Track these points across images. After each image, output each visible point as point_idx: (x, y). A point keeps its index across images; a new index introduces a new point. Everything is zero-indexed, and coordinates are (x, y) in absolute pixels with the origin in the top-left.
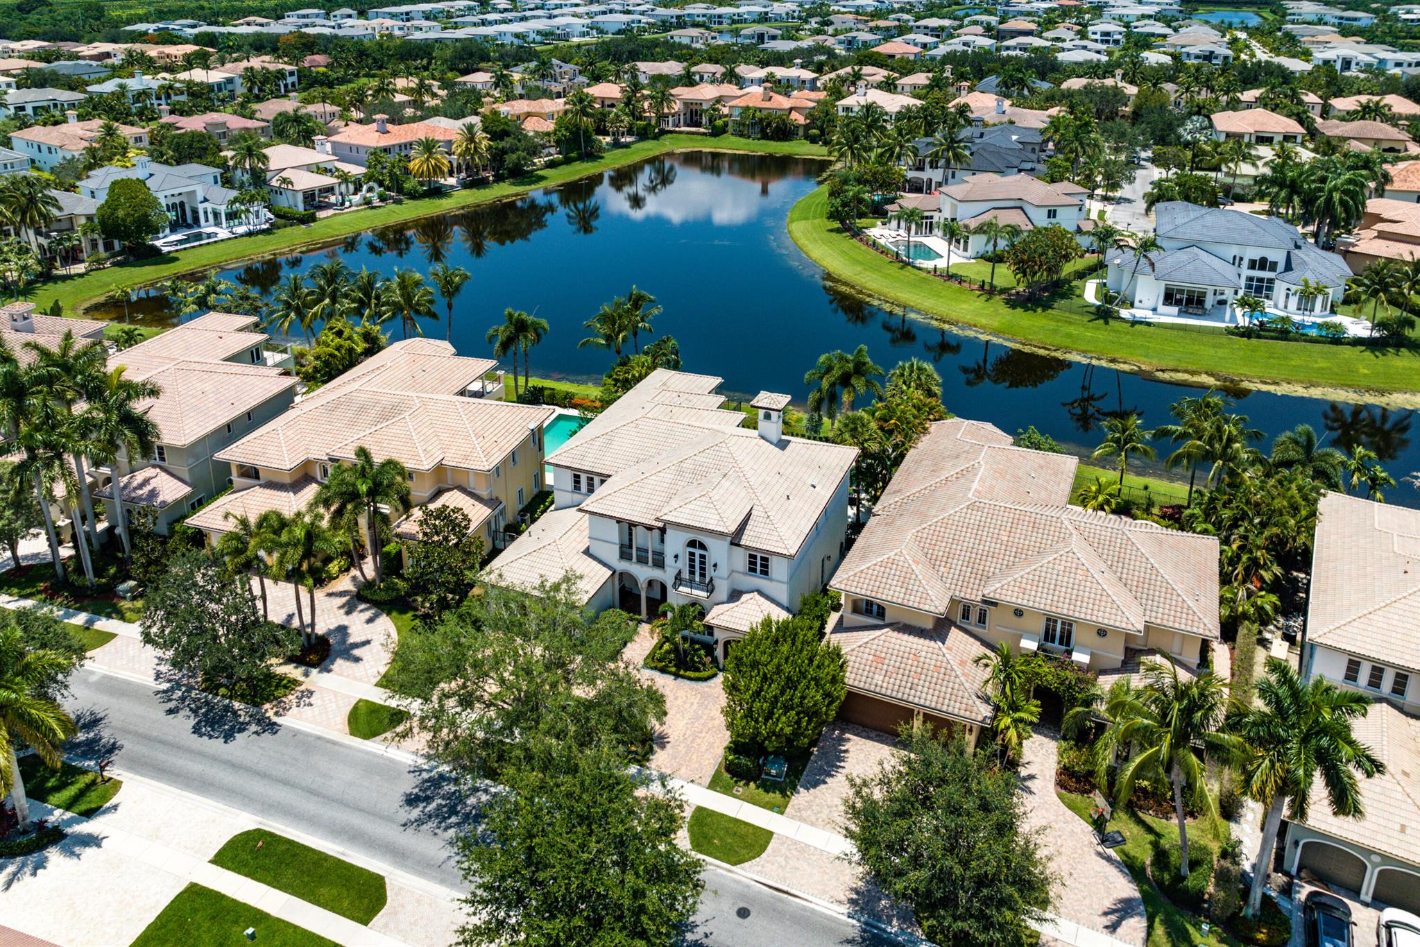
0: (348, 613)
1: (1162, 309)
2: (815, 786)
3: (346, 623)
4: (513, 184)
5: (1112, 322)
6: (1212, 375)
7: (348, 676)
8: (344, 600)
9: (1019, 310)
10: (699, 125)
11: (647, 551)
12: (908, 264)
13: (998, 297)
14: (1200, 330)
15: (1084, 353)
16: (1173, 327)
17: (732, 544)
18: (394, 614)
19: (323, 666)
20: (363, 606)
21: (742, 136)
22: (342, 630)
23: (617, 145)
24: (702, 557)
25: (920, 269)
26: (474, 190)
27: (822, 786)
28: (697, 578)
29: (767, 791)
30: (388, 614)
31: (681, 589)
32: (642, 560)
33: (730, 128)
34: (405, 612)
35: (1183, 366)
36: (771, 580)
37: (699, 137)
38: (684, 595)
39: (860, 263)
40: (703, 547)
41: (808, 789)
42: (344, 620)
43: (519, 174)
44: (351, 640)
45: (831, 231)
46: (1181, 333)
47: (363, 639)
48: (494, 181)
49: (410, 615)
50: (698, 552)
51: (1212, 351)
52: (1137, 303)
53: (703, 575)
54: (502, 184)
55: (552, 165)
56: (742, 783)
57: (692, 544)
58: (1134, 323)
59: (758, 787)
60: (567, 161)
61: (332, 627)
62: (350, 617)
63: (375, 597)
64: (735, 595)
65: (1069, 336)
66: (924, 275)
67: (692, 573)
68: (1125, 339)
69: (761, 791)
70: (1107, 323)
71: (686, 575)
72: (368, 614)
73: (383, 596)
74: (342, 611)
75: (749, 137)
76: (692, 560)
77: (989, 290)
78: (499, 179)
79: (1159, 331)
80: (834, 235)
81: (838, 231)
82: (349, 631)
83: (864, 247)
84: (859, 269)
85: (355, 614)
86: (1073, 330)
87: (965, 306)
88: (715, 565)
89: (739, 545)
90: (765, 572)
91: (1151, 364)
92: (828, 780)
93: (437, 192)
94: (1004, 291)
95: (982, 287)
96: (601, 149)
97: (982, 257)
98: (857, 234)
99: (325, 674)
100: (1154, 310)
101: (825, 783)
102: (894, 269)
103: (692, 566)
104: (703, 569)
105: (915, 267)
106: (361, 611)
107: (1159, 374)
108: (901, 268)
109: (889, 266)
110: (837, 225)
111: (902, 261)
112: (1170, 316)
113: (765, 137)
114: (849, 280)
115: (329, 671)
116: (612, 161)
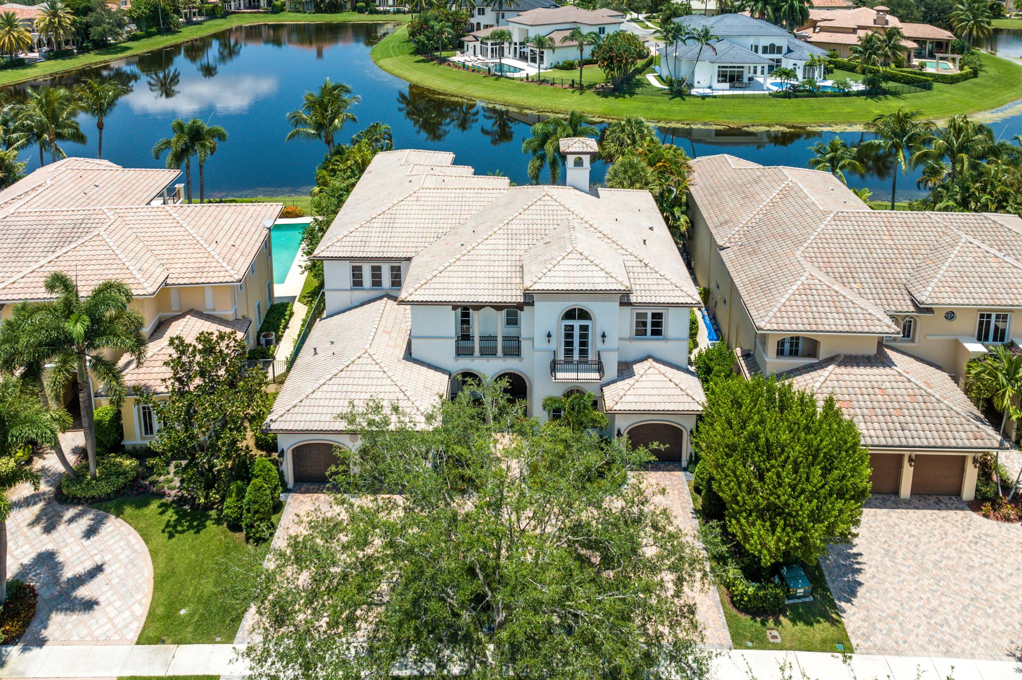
0: (48, 530)
1: (716, 85)
2: (853, 593)
3: (50, 547)
4: (100, 54)
5: (687, 99)
6: (781, 125)
7: (82, 641)
8: (36, 509)
9: (611, 99)
10: (259, 7)
11: (494, 338)
12: (501, 76)
13: (588, 91)
14: (754, 97)
15: (679, 121)
16: (733, 97)
17: (622, 304)
18: (128, 510)
19: (28, 636)
20: (71, 512)
21: (298, 12)
22: (47, 559)
23: (189, 22)
24: (584, 328)
25: (513, 79)
26: (59, 61)
27: (861, 591)
28: (576, 356)
29: (809, 623)
30: (119, 513)
31: (559, 375)
32: (488, 352)
33: (287, 7)
34: (146, 504)
35: (758, 121)
36: (666, 339)
37: (261, 15)
38: (564, 382)
39: (460, 81)
40: (584, 315)
41: (849, 601)
42: (46, 543)
43: (101, 46)
44: (68, 573)
45: (418, 62)
46: (742, 100)
47: (89, 565)
48: (78, 53)
49: (154, 506)
50: (577, 324)
51: (771, 109)
52: (696, 84)
53: (583, 352)
54: (87, 55)
55: (134, 38)
56: (771, 623)
57: (570, 315)
58: (704, 97)
59: (794, 621)
60: (149, 35)
61: (26, 561)
62: (55, 534)
63: (94, 493)
64: (625, 370)
65: (662, 111)
66: (519, 82)
67: (569, 352)
68: (705, 108)
69: (801, 625)
70: (684, 99)
71: (561, 356)
72: (84, 523)
73: (105, 488)
74: (38, 529)
75: (305, 13)
76: (569, 335)
77: (579, 87)
78: (83, 50)
79: (725, 100)
80: (422, 64)
81: (423, 61)
82: (60, 559)
83: (456, 70)
84: (460, 84)
85: (61, 528)
86: (661, 106)
87: (566, 100)
88: (604, 336)
89: (630, 304)
90: (657, 332)
91: (734, 123)
92: (860, 578)
93: (20, 64)
94: (590, 87)
95: (572, 86)
96: (178, 25)
97: (555, 67)
98: (443, 61)
99: (36, 652)
100: (710, 87)
101: (860, 584)
102: (490, 81)
103: (569, 343)
104: (583, 344)
105: (507, 77)
106: (71, 520)
107: (746, 129)
108: (497, 80)
109: (485, 79)
110: (420, 58)
111: (494, 75)
112: (723, 89)
113: (318, 10)
114: (456, 93)
115: (41, 642)
116: (188, 34)
